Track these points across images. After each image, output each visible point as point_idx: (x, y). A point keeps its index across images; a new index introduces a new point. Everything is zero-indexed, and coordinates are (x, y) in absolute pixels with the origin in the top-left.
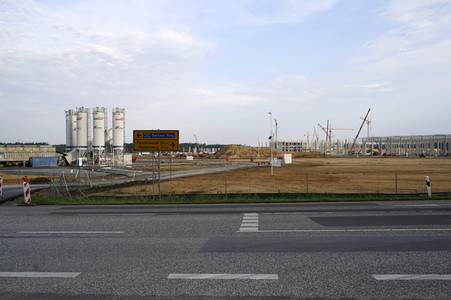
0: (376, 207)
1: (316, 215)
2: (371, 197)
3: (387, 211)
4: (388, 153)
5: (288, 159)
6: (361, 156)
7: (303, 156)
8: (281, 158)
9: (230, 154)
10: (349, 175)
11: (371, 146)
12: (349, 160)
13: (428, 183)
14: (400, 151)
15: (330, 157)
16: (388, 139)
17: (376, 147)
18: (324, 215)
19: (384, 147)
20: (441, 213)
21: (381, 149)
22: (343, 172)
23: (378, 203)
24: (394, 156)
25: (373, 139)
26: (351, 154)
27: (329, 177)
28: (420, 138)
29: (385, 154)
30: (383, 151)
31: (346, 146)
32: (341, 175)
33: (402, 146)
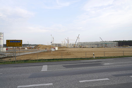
0: (81, 62)
1: (64, 65)
2: (79, 59)
3: (83, 63)
4: (84, 47)
5: (57, 49)
7: (61, 48)
8: (55, 48)
9: (39, 47)
10: (74, 53)
11: (79, 45)
12: (74, 49)
13: (94, 55)
14: (87, 46)
15: (69, 48)
16: (84, 43)
17: (81, 45)
18: (66, 65)
20: (97, 63)
21: (82, 46)
23: (81, 61)
24: (86, 47)
25: (80, 43)
26: (74, 47)
27: (68, 54)
30: (83, 46)
31: (73, 45)
32: (71, 53)
33: (88, 45)
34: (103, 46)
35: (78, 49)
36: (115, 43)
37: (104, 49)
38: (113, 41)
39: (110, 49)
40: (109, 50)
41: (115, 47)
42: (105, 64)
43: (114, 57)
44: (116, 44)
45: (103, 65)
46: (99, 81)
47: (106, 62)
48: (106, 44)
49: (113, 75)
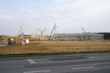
0: (64, 56)
2: (61, 54)
4: (62, 39)
5: (27, 41)
6: (53, 40)
7: (32, 40)
8: (25, 41)
10: (51, 47)
11: (56, 37)
12: (49, 42)
14: (66, 39)
15: (42, 41)
16: (62, 34)
17: (58, 37)
19: (60, 37)
22: (48, 46)
24: (64, 40)
25: (57, 34)
26: (49, 39)
27: (44, 48)
28: (72, 34)
29: (61, 40)
30: (60, 39)
31: (47, 37)
32: (48, 47)
33: (66, 37)
34: (86, 39)
35: (55, 42)
36: (101, 35)
37: (87, 42)
38: (98, 33)
39: (94, 42)
40: (94, 44)
41: (100, 40)
42: (90, 58)
43: (99, 52)
44: (101, 37)
45: (88, 58)
46: (87, 68)
47: (91, 56)
48: (89, 36)
49: (98, 65)
